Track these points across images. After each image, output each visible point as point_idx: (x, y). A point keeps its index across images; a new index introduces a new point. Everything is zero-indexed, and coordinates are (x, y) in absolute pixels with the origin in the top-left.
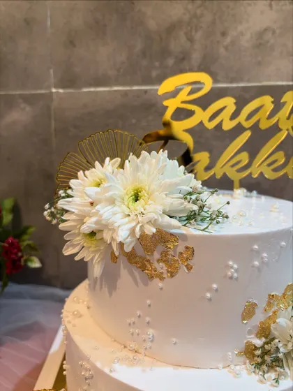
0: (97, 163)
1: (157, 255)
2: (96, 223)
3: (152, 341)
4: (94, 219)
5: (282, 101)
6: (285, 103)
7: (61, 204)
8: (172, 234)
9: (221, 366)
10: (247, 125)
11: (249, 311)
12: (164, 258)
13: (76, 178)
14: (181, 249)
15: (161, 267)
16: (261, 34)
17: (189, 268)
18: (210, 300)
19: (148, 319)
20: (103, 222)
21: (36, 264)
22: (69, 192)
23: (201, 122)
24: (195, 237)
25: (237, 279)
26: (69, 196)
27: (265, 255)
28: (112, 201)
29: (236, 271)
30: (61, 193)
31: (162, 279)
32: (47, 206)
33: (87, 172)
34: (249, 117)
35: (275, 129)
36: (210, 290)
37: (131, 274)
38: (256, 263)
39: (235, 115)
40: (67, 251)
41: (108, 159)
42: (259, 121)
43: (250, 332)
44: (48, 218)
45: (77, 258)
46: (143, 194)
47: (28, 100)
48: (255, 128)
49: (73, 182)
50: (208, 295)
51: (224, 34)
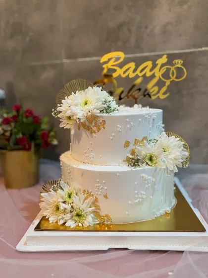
0: (73, 93)
1: (93, 124)
2: (71, 112)
3: (93, 158)
4: (70, 111)
5: (157, 63)
6: (157, 64)
7: (58, 109)
8: (98, 116)
9: (117, 164)
10: (140, 75)
11: (127, 144)
12: (96, 125)
13: (65, 99)
14: (101, 121)
15: (95, 129)
16: (165, 26)
17: (104, 128)
18: (112, 139)
19: (91, 149)
20: (74, 112)
21: (55, 142)
22: (62, 105)
23: (120, 74)
24: (105, 116)
25: (121, 132)
26: (61, 106)
27: (132, 123)
28: (76, 105)
29: (121, 129)
30: (59, 105)
31: (95, 133)
32: (53, 110)
33: (69, 97)
34: (141, 71)
35: (153, 76)
36: (112, 136)
37: (86, 134)
38: (128, 126)
39: (135, 71)
40: (61, 126)
41: (77, 91)
42: (146, 73)
43: (128, 153)
44: (54, 115)
45: (65, 128)
46: (88, 102)
47: (53, 66)
48: (144, 76)
49: (63, 101)
50: (111, 138)
51: (146, 27)
